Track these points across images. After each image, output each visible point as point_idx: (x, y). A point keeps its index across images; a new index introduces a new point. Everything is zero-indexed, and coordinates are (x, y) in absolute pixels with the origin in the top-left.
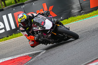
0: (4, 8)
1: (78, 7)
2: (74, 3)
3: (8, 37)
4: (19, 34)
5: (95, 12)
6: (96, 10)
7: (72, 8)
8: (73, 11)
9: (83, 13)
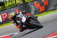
2: (32, 9)
4: (4, 25)
5: (42, 14)
7: (31, 12)
9: (36, 14)
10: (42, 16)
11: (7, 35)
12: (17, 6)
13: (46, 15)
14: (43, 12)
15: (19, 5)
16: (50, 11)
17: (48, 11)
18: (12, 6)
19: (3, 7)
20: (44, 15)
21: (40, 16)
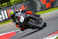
0: (2, 8)
1: (40, 8)
2: (38, 5)
3: (4, 22)
6: (49, 9)
7: (37, 8)
8: (37, 9)
9: (42, 10)
10: (48, 13)
11: (13, 32)
12: (23, 2)
13: (52, 11)
14: (49, 8)
15: (24, 1)
16: (56, 7)
17: (54, 8)
18: (18, 2)
19: (8, 3)
20: (50, 12)
21: (46, 12)
